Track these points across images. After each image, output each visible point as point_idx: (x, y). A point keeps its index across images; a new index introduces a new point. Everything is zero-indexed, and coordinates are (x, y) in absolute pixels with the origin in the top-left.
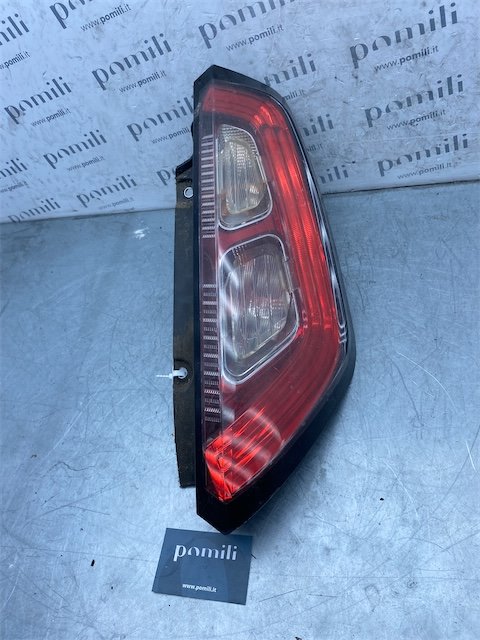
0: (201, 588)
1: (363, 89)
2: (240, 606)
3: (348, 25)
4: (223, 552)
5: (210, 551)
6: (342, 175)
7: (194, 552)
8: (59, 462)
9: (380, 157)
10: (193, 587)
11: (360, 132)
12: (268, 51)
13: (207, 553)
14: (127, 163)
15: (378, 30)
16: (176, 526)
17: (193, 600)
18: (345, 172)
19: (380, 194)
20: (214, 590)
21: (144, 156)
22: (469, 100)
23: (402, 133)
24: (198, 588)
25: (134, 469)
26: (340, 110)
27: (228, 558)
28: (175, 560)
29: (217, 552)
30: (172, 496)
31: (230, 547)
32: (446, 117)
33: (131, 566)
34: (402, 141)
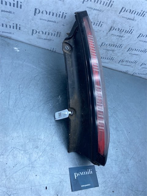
1: (106, 37)
3: (116, 21)
4: (88, 172)
5: (84, 172)
7: (80, 174)
8: (14, 148)
10: (84, 186)
12: (95, 15)
14: (23, 20)
15: (119, 26)
20: (90, 185)
21: (33, 22)
22: (120, 51)
23: (105, 51)
24: (86, 185)
28: (76, 178)
29: (86, 172)
31: (89, 170)
32: (114, 52)
33: (61, 185)
34: (103, 53)
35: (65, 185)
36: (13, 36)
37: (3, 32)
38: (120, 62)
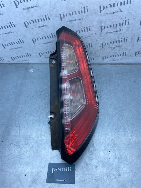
0: (61, 180)
1: (102, 38)
2: (73, 185)
3: (101, 21)
4: (67, 169)
5: (63, 169)
6: (92, 59)
7: (58, 169)
8: (11, 143)
9: (103, 56)
10: (59, 180)
11: (99, 49)
12: (78, 24)
13: (62, 170)
14: (29, 49)
15: (109, 23)
16: (52, 162)
17: (59, 184)
18: (93, 59)
19: (102, 65)
20: (65, 180)
21: (35, 48)
22: (128, 44)
23: (110, 50)
24: (60, 180)
25: (37, 145)
26: (95, 42)
27: (68, 171)
28: (52, 172)
29: (65, 169)
30: (50, 153)
31: (69, 167)
32: (122, 47)
33: (38, 175)
34: (110, 52)
35: (42, 175)
36: (30, 62)
37: (23, 61)
38: (136, 54)
